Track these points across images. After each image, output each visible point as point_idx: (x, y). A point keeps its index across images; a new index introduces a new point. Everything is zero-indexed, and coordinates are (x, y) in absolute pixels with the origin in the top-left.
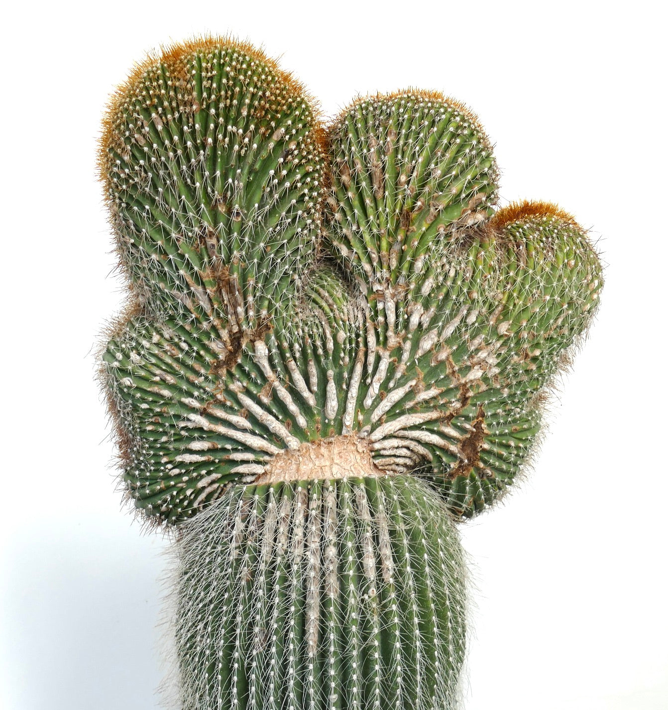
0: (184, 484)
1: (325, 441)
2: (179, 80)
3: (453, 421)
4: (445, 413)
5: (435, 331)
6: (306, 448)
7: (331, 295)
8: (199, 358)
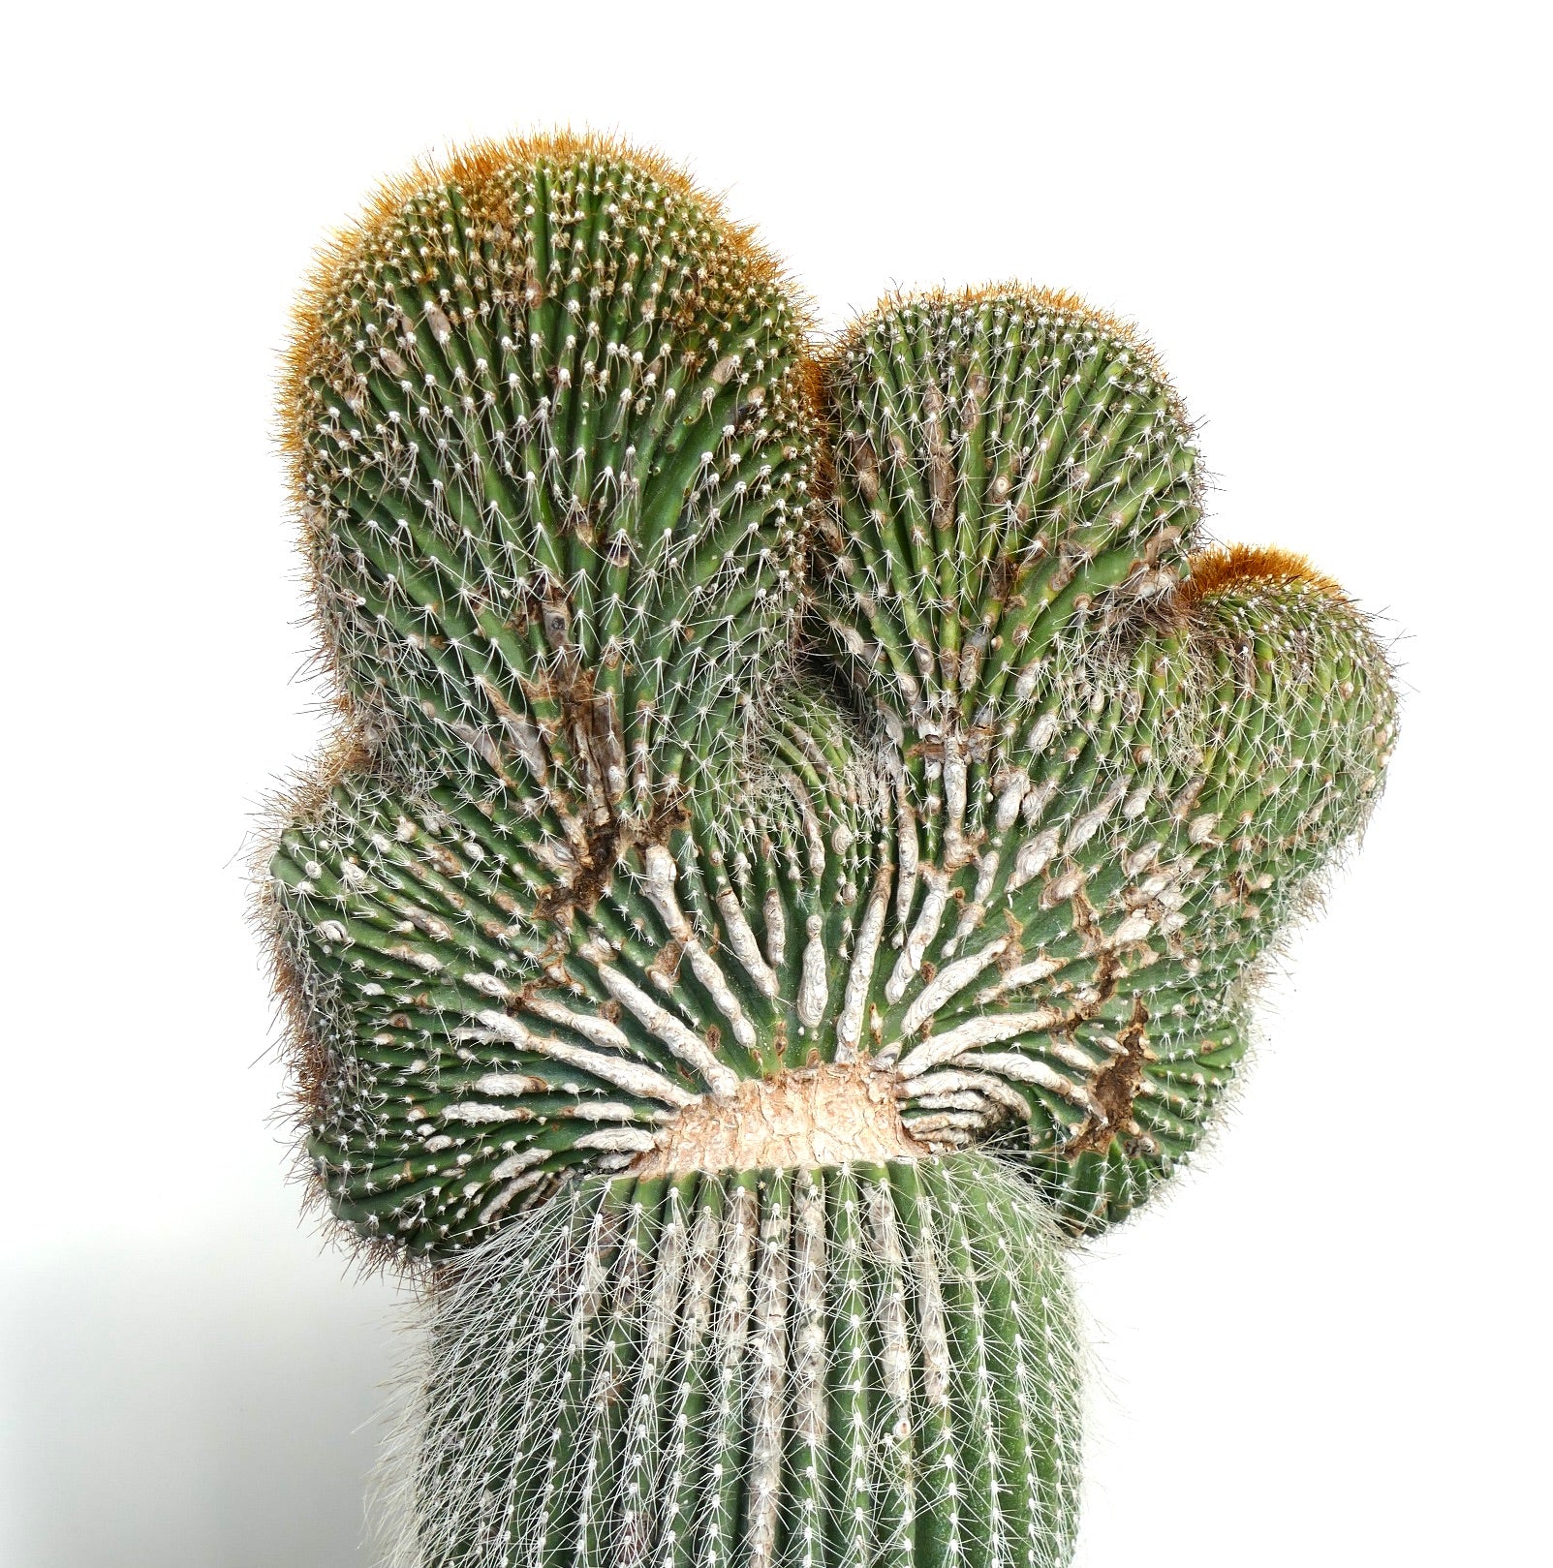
0: (460, 1171)
1: (796, 1077)
2: (492, 226)
3: (1080, 1031)
4: (1065, 1016)
5: (1055, 832)
6: (752, 1092)
7: (821, 744)
8: (511, 880)
